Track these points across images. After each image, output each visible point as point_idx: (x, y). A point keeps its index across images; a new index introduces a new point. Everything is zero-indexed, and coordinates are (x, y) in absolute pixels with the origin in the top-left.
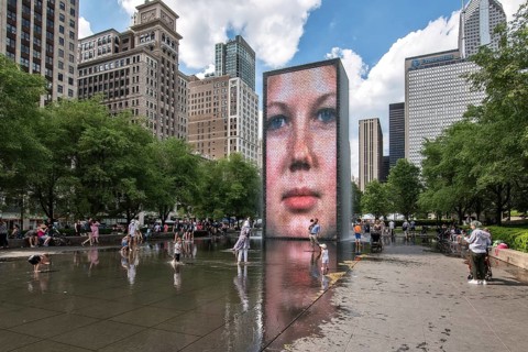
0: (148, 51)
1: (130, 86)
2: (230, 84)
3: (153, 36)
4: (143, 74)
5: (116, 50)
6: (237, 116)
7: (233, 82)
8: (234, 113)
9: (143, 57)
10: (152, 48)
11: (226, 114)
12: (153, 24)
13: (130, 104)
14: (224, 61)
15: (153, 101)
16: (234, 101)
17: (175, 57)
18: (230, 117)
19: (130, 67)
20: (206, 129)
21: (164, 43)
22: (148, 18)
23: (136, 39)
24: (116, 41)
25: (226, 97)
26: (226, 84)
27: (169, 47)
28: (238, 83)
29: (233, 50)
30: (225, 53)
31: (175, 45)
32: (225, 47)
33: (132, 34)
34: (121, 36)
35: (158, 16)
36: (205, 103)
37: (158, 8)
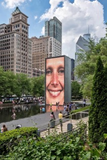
0: (17, 32)
1: (11, 46)
2: (49, 40)
3: (19, 26)
4: (15, 41)
5: (6, 32)
6: (52, 53)
7: (51, 39)
8: (51, 51)
9: (15, 35)
10: (18, 30)
11: (48, 52)
12: (19, 21)
13: (11, 52)
14: (49, 28)
15: (19, 50)
16: (51, 47)
17: (27, 33)
18: (49, 53)
19: (11, 38)
20: (40, 58)
21: (23, 28)
22: (17, 19)
23: (13, 27)
24: (6, 28)
25: (48, 45)
26: (48, 40)
27: (25, 30)
28: (52, 39)
29: (52, 23)
30: (49, 24)
31: (27, 28)
32: (49, 22)
33: (11, 25)
34: (7, 26)
35: (21, 18)
36: (39, 48)
37: (21, 15)
